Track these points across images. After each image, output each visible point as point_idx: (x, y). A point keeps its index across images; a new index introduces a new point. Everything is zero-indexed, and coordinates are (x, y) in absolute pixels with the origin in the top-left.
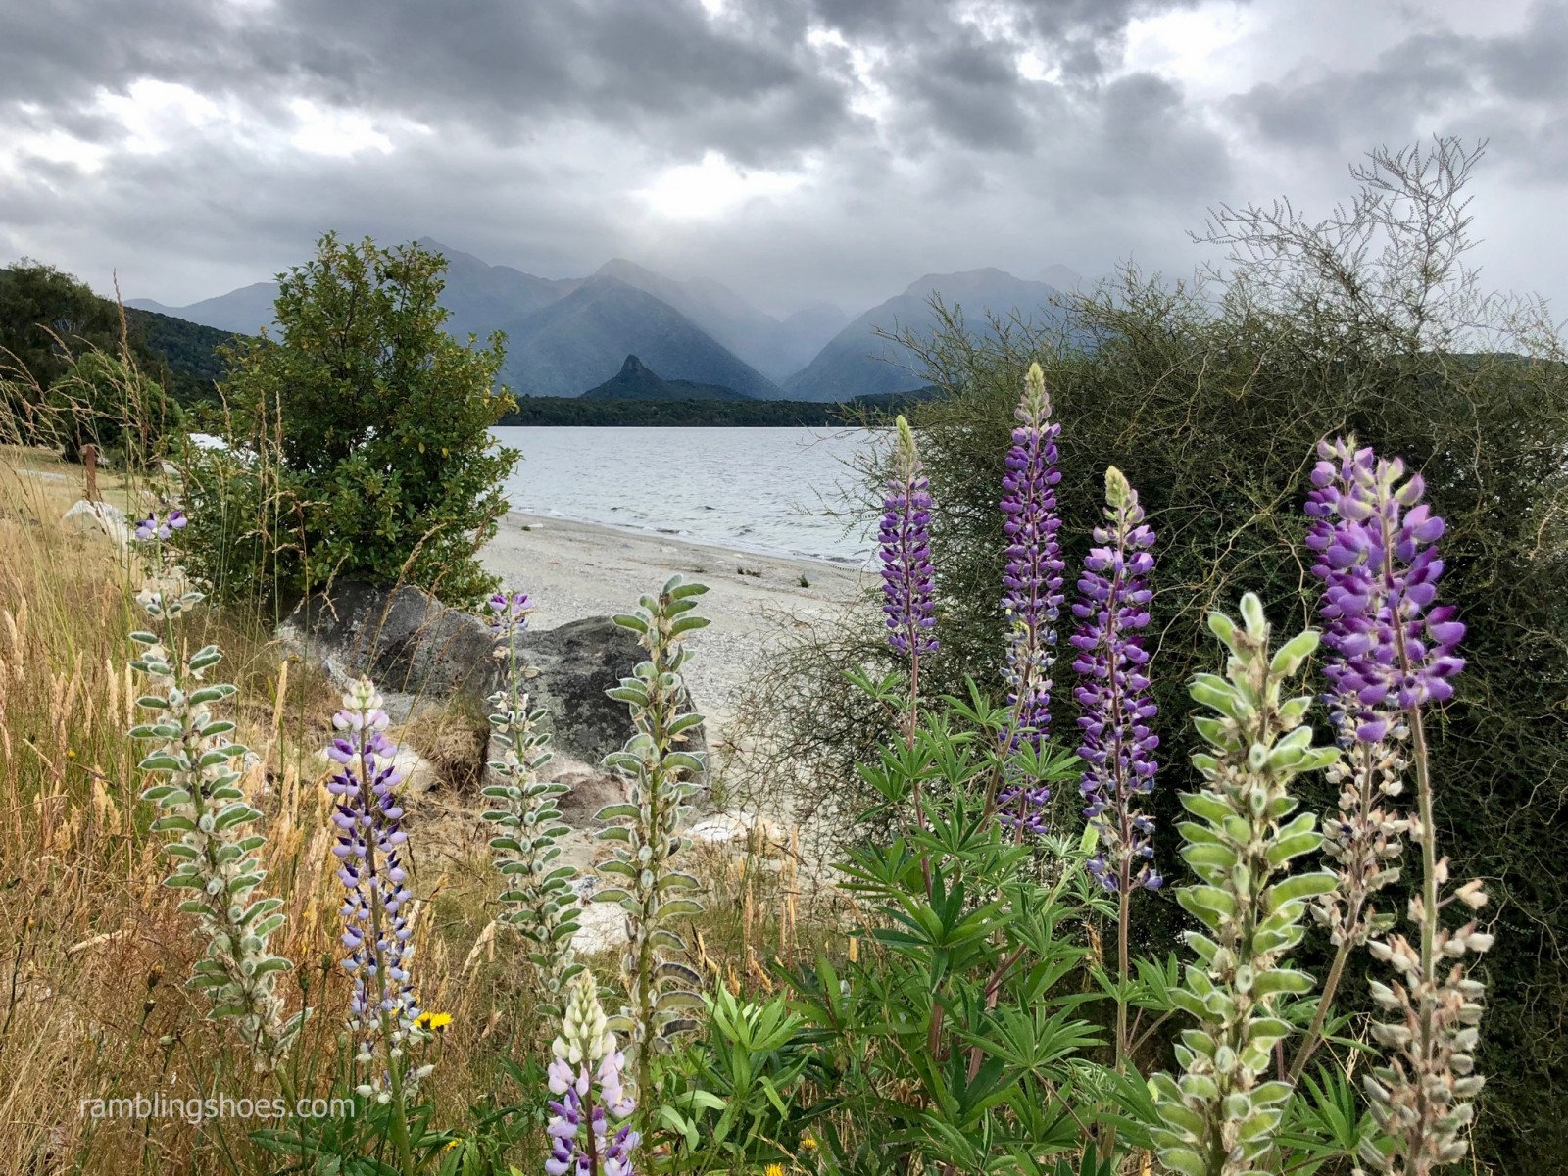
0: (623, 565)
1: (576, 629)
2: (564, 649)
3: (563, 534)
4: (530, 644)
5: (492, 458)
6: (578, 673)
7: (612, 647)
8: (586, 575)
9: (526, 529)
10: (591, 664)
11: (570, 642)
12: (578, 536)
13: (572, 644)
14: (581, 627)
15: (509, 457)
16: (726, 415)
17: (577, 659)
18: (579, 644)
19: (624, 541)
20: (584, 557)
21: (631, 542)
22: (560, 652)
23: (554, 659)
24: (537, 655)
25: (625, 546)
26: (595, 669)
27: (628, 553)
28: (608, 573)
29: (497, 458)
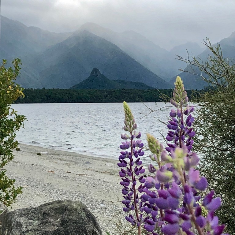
0: (86, 172)
1: (48, 207)
2: (41, 217)
3: (57, 157)
4: (24, 215)
5: (11, 120)
6: (47, 230)
7: (65, 216)
8: (66, 178)
9: (39, 154)
10: (54, 225)
11: (44, 213)
12: (65, 158)
13: (45, 215)
14: (50, 206)
15: (20, 119)
16: (141, 97)
17: (47, 222)
18: (49, 215)
19: (87, 160)
20: (66, 169)
21: (91, 161)
22: (39, 219)
23: (36, 222)
24: (27, 220)
25: (88, 163)
26: (56, 228)
27: (89, 166)
28: (78, 177)
29: (14, 120)
